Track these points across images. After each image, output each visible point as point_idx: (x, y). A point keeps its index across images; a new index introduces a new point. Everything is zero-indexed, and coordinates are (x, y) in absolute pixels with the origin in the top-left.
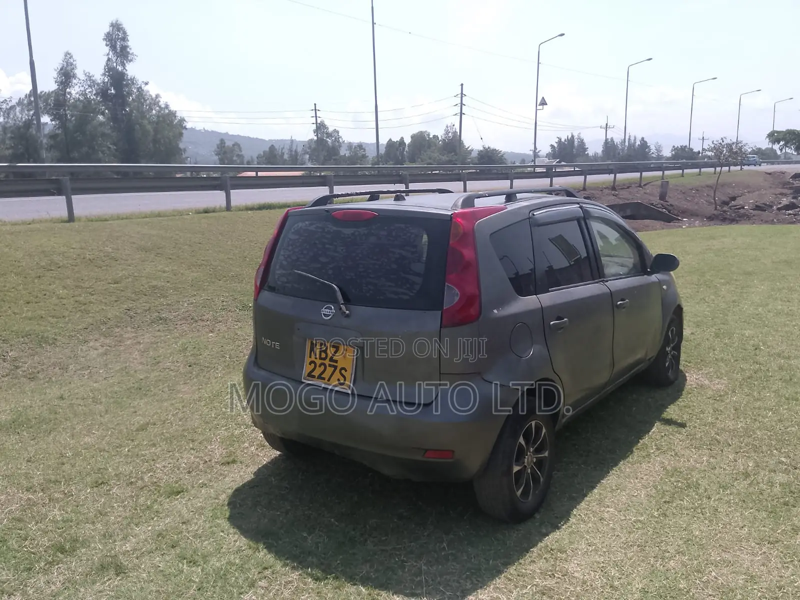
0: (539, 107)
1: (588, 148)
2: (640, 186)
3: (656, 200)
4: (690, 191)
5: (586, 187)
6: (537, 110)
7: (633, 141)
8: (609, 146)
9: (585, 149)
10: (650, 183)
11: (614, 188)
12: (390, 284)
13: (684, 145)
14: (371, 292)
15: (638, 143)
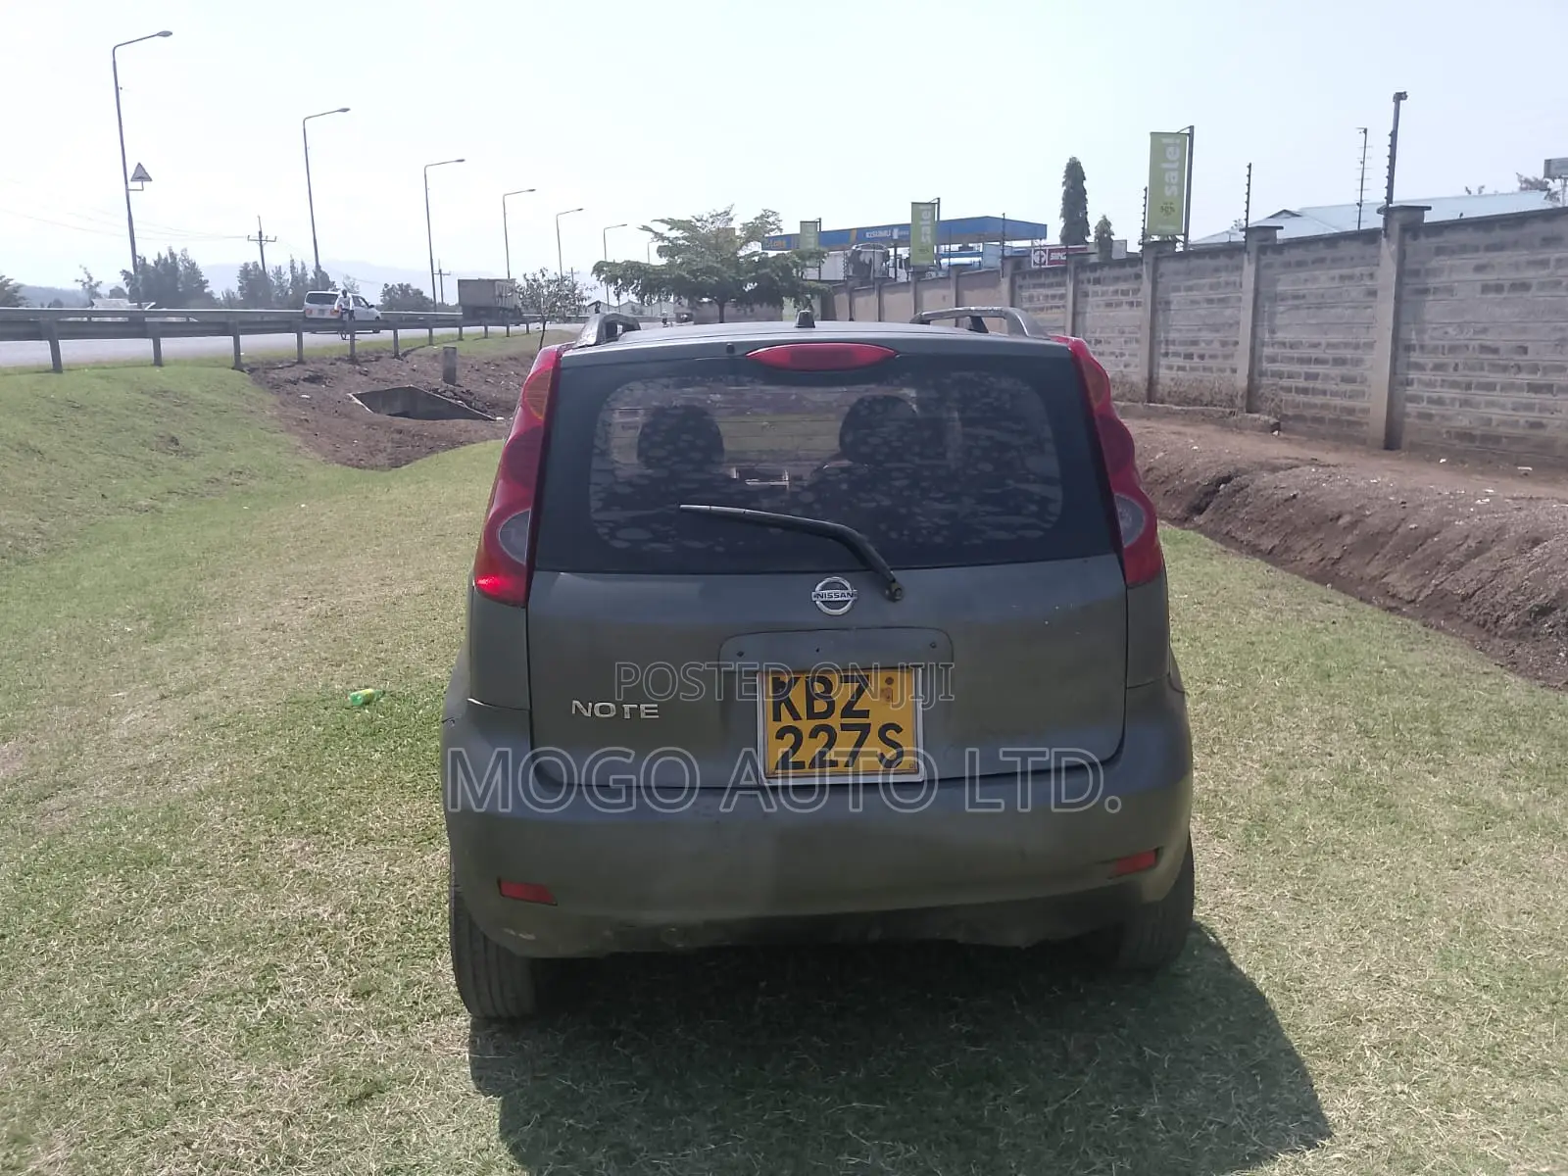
0: (132, 185)
1: (207, 281)
2: (396, 356)
3: (438, 382)
4: (486, 366)
5: (305, 359)
6: (127, 190)
7: (300, 272)
8: (254, 280)
9: (203, 284)
10: (413, 350)
11: (353, 359)
12: (989, 508)
13: (405, 284)
14: (945, 533)
15: (311, 275)
